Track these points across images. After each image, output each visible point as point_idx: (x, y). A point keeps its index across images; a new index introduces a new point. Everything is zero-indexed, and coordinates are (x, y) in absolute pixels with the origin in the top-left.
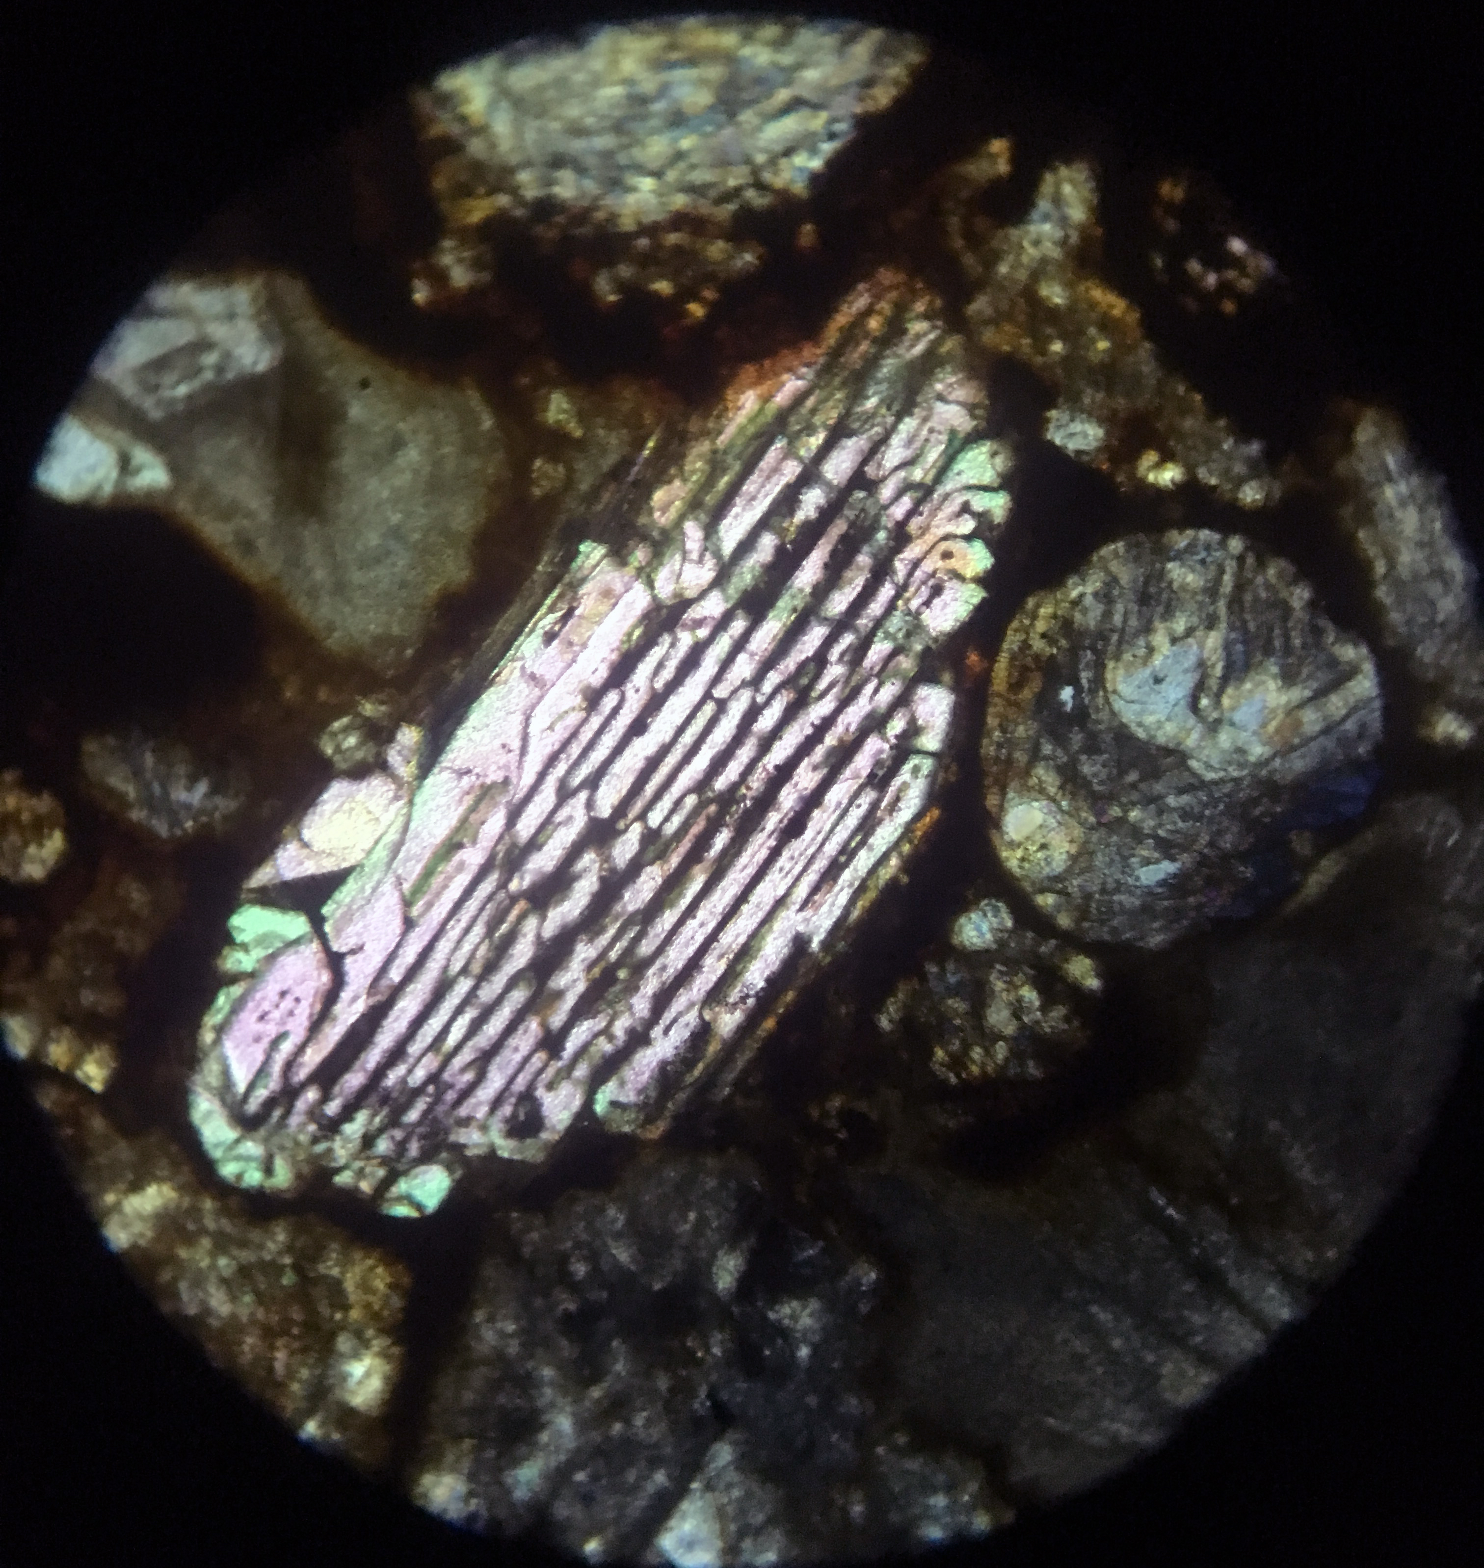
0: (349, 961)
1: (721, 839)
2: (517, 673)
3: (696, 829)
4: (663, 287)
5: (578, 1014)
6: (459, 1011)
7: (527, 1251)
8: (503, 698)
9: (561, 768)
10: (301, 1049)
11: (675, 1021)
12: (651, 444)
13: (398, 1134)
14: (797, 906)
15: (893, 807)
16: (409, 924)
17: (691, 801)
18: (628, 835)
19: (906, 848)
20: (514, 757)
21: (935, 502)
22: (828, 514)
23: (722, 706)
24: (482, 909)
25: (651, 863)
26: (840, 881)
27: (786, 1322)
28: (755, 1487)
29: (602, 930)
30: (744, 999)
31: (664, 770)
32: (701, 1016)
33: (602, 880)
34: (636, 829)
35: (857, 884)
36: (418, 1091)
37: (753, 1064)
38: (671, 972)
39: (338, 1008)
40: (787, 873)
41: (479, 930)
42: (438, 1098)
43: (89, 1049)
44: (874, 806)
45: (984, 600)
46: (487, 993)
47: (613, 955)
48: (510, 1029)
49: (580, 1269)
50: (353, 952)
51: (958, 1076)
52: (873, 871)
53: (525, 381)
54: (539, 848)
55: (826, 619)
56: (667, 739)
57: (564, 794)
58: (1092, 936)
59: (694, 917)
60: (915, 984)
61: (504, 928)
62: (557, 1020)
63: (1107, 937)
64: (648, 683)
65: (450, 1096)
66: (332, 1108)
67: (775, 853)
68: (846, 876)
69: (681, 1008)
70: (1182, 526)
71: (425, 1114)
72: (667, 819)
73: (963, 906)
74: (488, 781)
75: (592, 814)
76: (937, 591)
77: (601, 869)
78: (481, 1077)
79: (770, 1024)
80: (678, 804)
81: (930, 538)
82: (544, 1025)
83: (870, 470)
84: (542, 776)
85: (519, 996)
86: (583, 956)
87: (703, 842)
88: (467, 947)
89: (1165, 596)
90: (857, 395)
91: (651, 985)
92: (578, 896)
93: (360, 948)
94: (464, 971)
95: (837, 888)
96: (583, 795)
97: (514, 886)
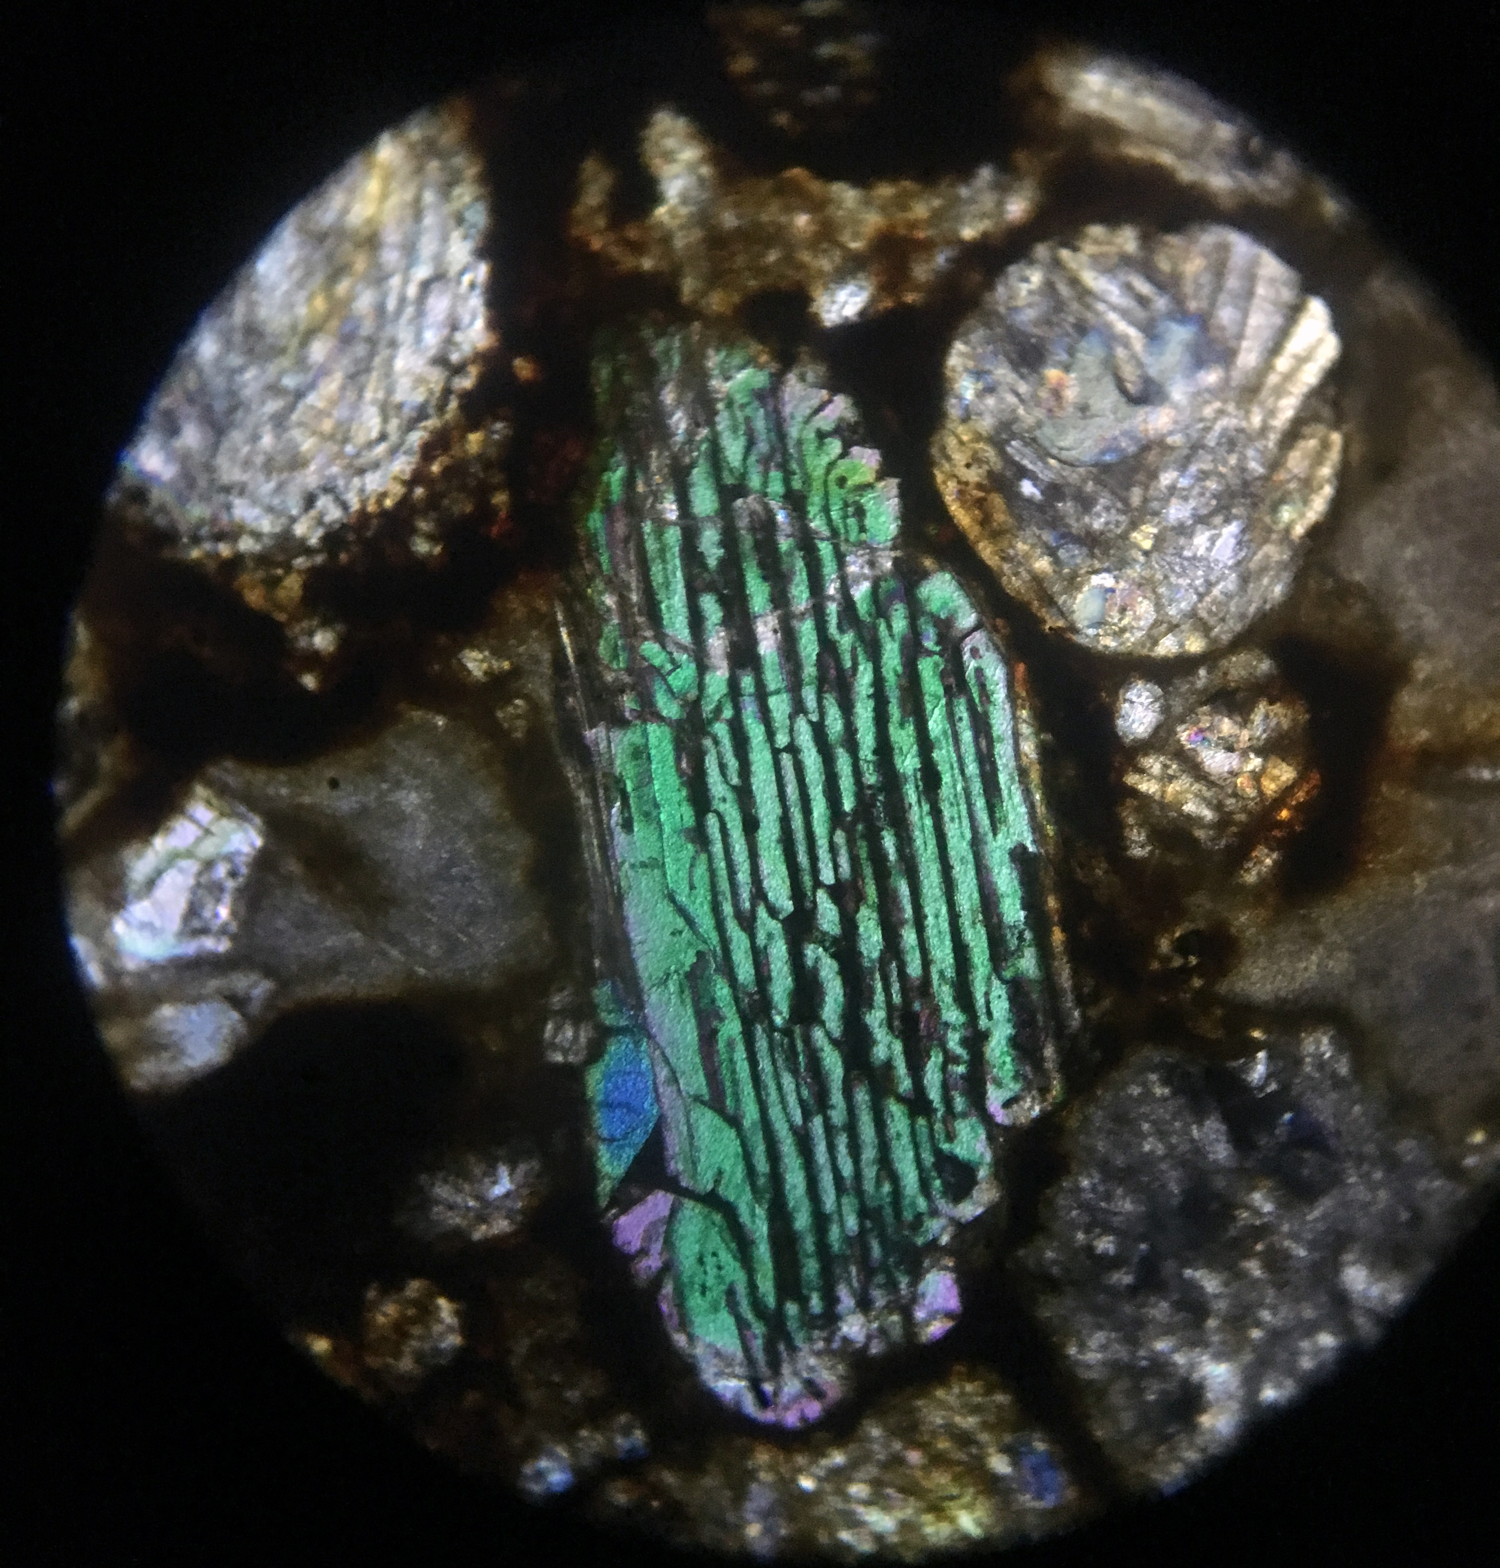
0: (721, 1190)
1: (889, 842)
2: (631, 873)
3: (864, 853)
5: (916, 1069)
6: (831, 1148)
7: (1056, 1271)
8: (639, 901)
9: (728, 909)
10: (752, 1286)
11: (988, 1003)
12: (561, 622)
13: (880, 1278)
14: (991, 835)
15: (985, 695)
16: (734, 1121)
17: (840, 837)
18: (821, 908)
19: (1024, 714)
20: (687, 934)
21: (796, 456)
22: (729, 539)
23: (793, 749)
24: (774, 1062)
25: (857, 910)
26: (1003, 786)
29: (872, 991)
30: (1021, 938)
31: (800, 835)
32: (1003, 980)
33: (833, 956)
34: (822, 896)
35: (1016, 774)
36: (863, 1234)
37: (1075, 973)
38: (950, 973)
40: (960, 817)
41: (788, 1081)
42: (882, 1225)
43: (610, 1429)
44: (971, 707)
45: (900, 486)
46: (838, 1116)
47: (897, 999)
48: (880, 1125)
49: (1105, 1245)
50: (717, 1182)
51: (1233, 834)
52: (1018, 753)
53: (437, 668)
54: (769, 979)
55: (803, 615)
56: (779, 811)
57: (748, 923)
58: (1226, 638)
59: (926, 917)
60: (1131, 803)
61: (802, 1059)
62: (905, 1085)
63: (1238, 627)
64: (725, 786)
65: (888, 1211)
66: (816, 1303)
67: (936, 813)
68: (1003, 778)
69: (983, 989)
71: (883, 1244)
72: (837, 868)
74: (687, 969)
75: (781, 917)
76: (860, 513)
77: (826, 949)
78: (895, 1179)
79: (1058, 936)
80: (833, 849)
81: (817, 485)
82: (900, 1099)
83: (729, 480)
84: (720, 926)
85: (862, 1096)
86: (877, 1024)
87: (878, 856)
88: (792, 1099)
90: (665, 439)
91: (944, 994)
92: (830, 985)
93: (720, 1173)
94: (807, 1116)
95: (1005, 793)
96: (762, 913)
97: (779, 1022)
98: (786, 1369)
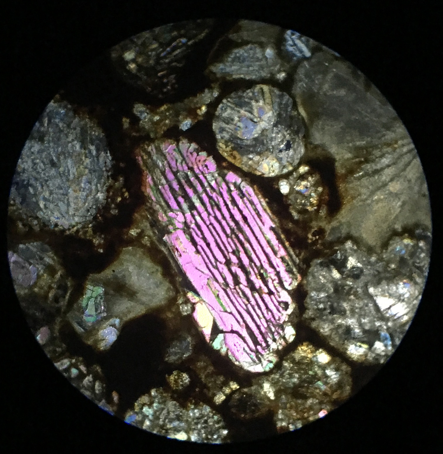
1: (241, 237)
3: (236, 241)
4: (119, 199)
5: (267, 285)
6: (254, 310)
7: (313, 316)
9: (210, 266)
10: (248, 346)
11: (277, 264)
12: (149, 216)
13: (276, 333)
14: (263, 226)
15: (250, 195)
16: (231, 313)
17: (229, 240)
18: (231, 257)
19: (260, 196)
20: (203, 275)
21: (187, 159)
22: (180, 183)
23: (211, 224)
24: (234, 296)
25: (240, 255)
27: (351, 266)
28: (380, 286)
29: (250, 272)
30: (279, 247)
32: (278, 258)
33: (239, 267)
34: (230, 254)
35: (263, 211)
36: (268, 326)
37: (294, 250)
38: (266, 261)
39: (243, 335)
40: (255, 225)
41: (239, 299)
42: (272, 322)
43: (229, 386)
44: (248, 199)
45: (213, 157)
46: (253, 302)
47: (257, 272)
48: (263, 300)
49: (321, 306)
50: (232, 328)
51: (315, 206)
52: (262, 206)
53: (126, 237)
54: (226, 279)
55: (202, 193)
56: (214, 240)
57: (217, 268)
58: (296, 164)
59: (256, 250)
60: (291, 207)
61: (240, 293)
62: (266, 290)
63: (298, 161)
64: (199, 239)
65: (272, 319)
66: (264, 345)
67: (249, 226)
68: (261, 213)
69: (275, 262)
70: (216, 110)
71: (274, 326)
72: (231, 247)
73: (278, 190)
74: (206, 283)
75: (223, 263)
76: (206, 166)
77: (236, 267)
78: (271, 312)
79: (287, 243)
80: (229, 243)
81: (194, 163)
82: (266, 293)
83: (174, 170)
84: (210, 271)
85: (257, 295)
86: (254, 278)
87: (240, 241)
88: (241, 303)
89: (229, 120)
90: (158, 167)
91: (266, 266)
92: (240, 274)
93: (232, 325)
94: (246, 305)
96: (218, 263)
97: (232, 287)
98: (262, 360)
